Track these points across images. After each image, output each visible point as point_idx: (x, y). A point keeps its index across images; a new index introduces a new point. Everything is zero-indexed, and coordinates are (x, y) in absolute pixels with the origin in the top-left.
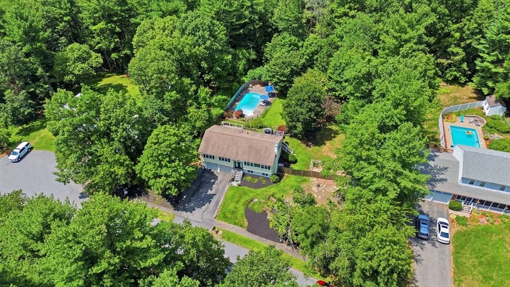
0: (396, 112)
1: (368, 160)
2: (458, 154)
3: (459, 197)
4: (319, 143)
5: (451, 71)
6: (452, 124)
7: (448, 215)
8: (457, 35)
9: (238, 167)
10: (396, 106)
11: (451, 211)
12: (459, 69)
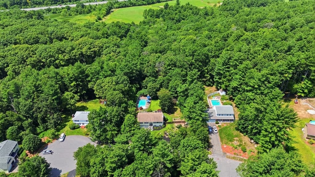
0: (197, 98)
1: (193, 112)
2: (214, 108)
3: (217, 120)
4: (173, 113)
5: (207, 82)
6: (211, 100)
7: (216, 126)
8: (206, 71)
9: (151, 125)
10: (197, 97)
11: (216, 125)
12: (210, 81)
